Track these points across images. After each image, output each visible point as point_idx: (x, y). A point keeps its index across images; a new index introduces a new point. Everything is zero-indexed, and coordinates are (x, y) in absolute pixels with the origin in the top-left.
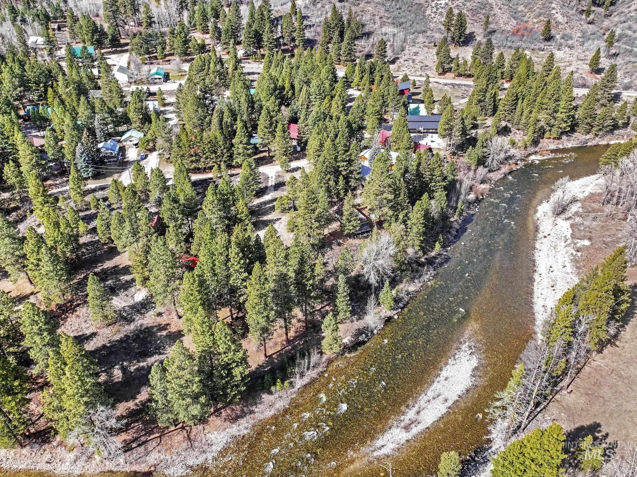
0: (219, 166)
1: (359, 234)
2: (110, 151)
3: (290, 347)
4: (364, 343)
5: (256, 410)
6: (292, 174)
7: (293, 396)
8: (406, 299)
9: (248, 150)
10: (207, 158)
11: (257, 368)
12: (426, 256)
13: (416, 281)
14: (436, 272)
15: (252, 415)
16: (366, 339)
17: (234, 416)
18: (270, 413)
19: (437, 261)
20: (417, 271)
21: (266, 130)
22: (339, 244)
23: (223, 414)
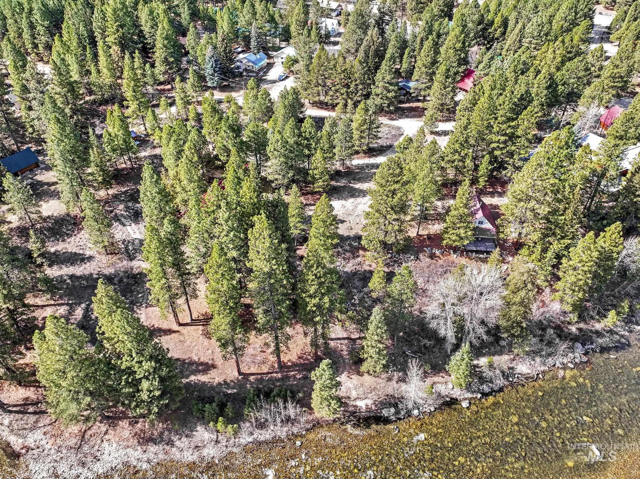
0: (346, 105)
1: (472, 251)
2: (251, 64)
3: (279, 375)
4: (386, 421)
5: (178, 443)
6: (437, 138)
7: (235, 450)
8: (500, 382)
9: (389, 91)
10: (337, 91)
11: (220, 384)
12: (582, 325)
13: (538, 359)
14: (585, 359)
15: (167, 448)
16: (393, 418)
17: (148, 435)
18: (189, 457)
19: (600, 341)
20: (550, 343)
21: (423, 69)
22: (432, 256)
23: (139, 425)
